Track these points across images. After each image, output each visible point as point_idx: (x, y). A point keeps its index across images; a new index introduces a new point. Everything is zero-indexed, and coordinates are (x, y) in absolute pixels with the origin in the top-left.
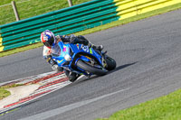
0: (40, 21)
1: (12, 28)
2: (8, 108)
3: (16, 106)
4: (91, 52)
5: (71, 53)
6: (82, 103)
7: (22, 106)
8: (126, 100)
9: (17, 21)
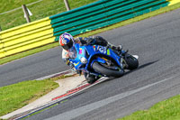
0: (89, 10)
1: (62, 18)
2: (55, 101)
3: (64, 98)
4: (108, 54)
5: (87, 56)
6: (126, 94)
7: (70, 98)
8: (168, 90)
9: (68, 10)
